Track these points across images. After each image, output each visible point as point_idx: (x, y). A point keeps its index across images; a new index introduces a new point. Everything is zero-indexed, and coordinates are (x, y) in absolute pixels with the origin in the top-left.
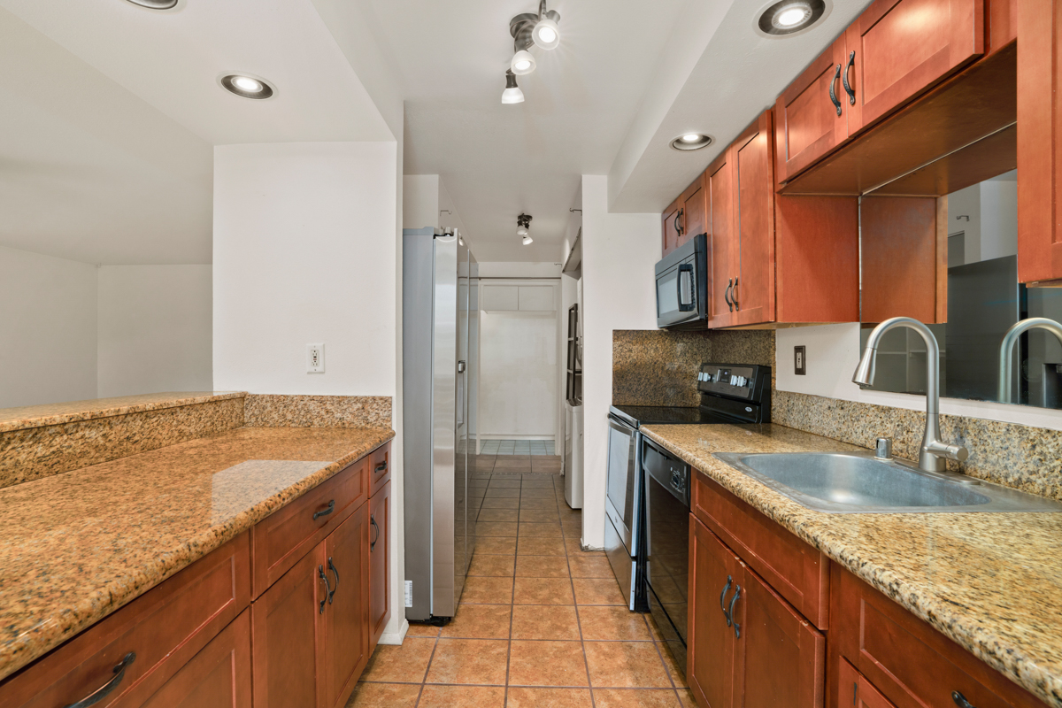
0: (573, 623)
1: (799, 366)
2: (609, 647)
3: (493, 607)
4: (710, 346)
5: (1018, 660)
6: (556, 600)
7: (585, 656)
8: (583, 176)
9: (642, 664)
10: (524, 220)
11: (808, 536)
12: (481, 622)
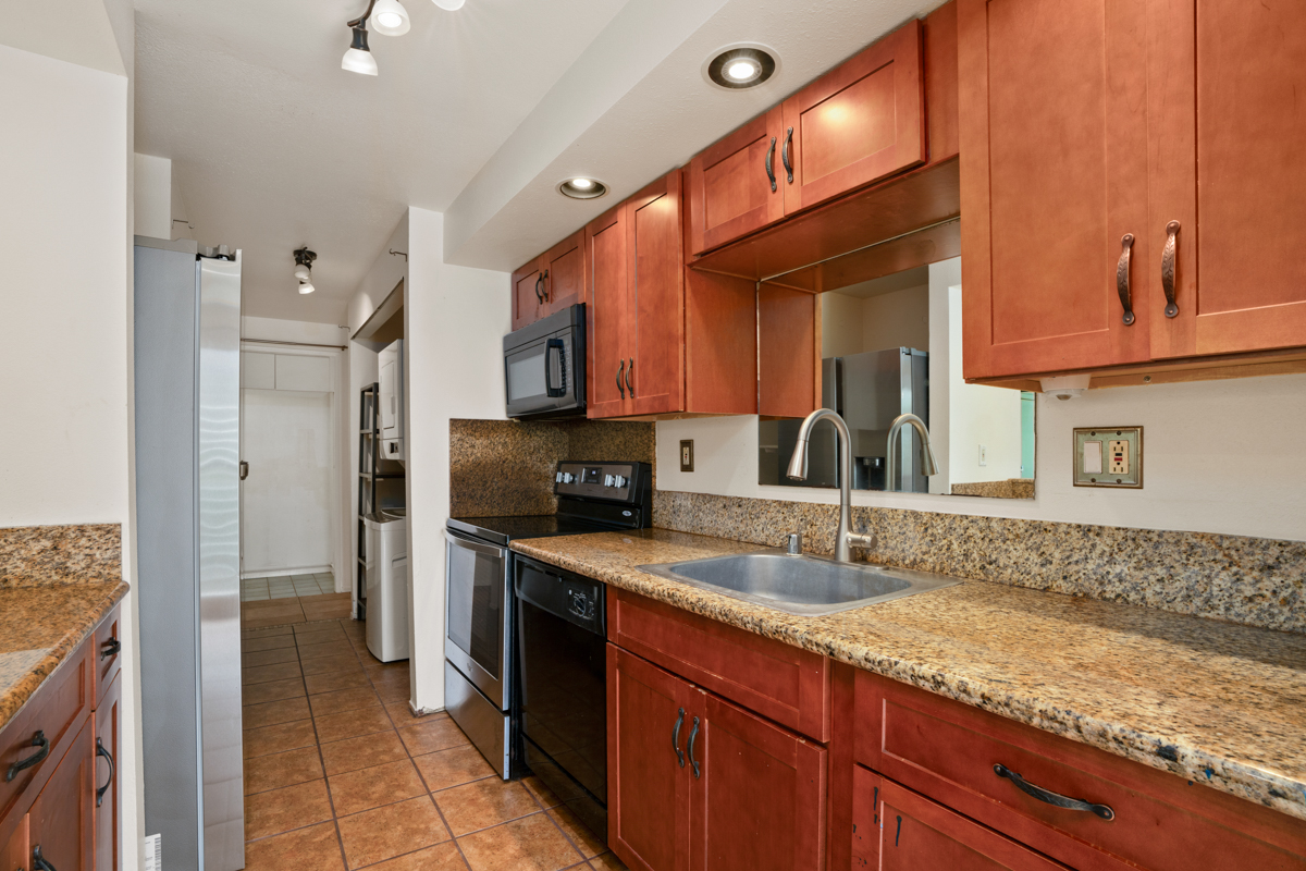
0: (433, 819)
1: (687, 462)
2: (492, 835)
3: (305, 832)
4: (567, 440)
5: (1078, 718)
6: (400, 794)
7: (464, 858)
8: (410, 207)
9: (539, 843)
10: (304, 257)
11: (818, 645)
12: (291, 861)
